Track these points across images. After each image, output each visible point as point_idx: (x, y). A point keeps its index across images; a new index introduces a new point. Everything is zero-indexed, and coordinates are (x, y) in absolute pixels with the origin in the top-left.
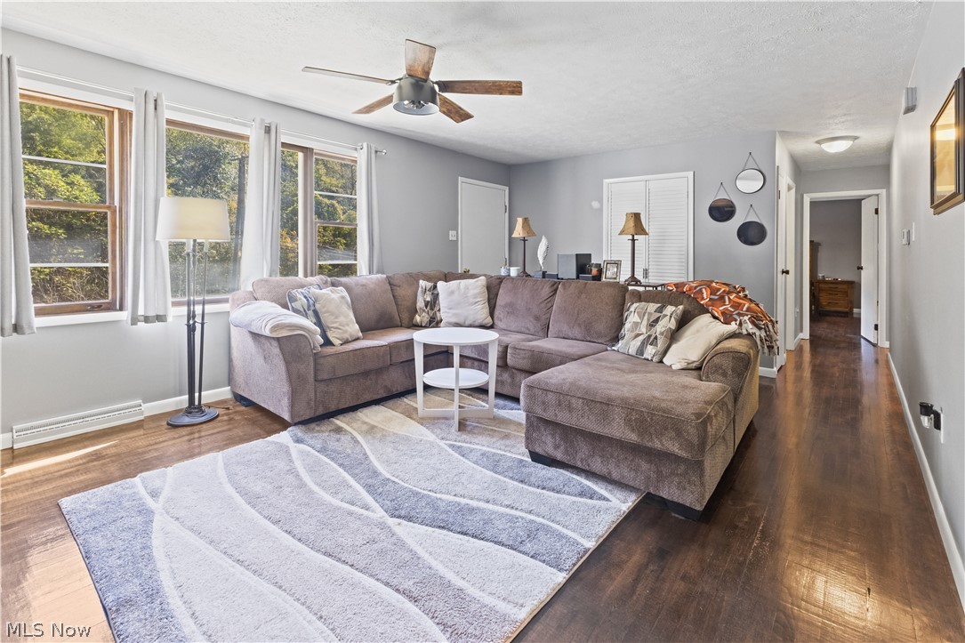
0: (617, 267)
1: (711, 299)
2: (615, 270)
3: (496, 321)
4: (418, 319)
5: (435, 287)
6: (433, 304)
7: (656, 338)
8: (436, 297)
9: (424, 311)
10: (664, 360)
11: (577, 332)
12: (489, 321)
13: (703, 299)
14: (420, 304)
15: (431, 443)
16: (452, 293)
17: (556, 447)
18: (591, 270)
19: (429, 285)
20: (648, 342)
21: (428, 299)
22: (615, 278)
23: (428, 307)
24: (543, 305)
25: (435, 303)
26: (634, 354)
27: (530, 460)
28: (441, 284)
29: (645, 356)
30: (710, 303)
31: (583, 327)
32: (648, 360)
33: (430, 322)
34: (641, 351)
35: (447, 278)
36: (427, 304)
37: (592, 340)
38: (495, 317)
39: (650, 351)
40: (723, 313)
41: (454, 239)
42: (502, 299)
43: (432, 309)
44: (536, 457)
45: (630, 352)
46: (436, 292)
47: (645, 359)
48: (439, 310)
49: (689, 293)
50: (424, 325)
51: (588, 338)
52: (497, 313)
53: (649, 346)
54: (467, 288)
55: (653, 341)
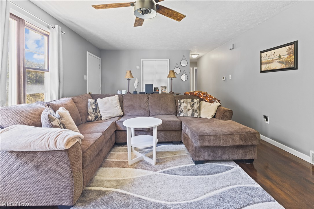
0: (166, 88)
1: (204, 96)
2: (165, 89)
3: (125, 113)
4: (90, 118)
5: (96, 101)
6: (96, 109)
7: (196, 110)
8: (97, 106)
9: (93, 113)
10: (201, 116)
11: (163, 112)
12: (122, 114)
13: (202, 96)
14: (90, 110)
15: (152, 175)
16: (106, 103)
17: (209, 156)
18: (156, 90)
19: (93, 101)
20: (194, 112)
21: (94, 107)
22: (166, 92)
23: (95, 111)
24: (145, 104)
25: (97, 109)
26: (190, 116)
27: (194, 164)
28: (99, 100)
29: (195, 116)
30: (204, 97)
31: (165, 110)
32: (196, 117)
33: (96, 118)
34: (193, 115)
35: (102, 97)
36: (94, 110)
37: (169, 114)
38: (125, 111)
39: (196, 115)
40: (209, 100)
41: (86, 79)
42: (126, 103)
43: (96, 112)
44: (197, 163)
45: (189, 116)
46: (96, 104)
47: (195, 117)
48: (99, 112)
49: (196, 95)
50: (93, 120)
51: (167, 114)
52: (125, 109)
53: (195, 113)
54: (112, 100)
55: (196, 111)
